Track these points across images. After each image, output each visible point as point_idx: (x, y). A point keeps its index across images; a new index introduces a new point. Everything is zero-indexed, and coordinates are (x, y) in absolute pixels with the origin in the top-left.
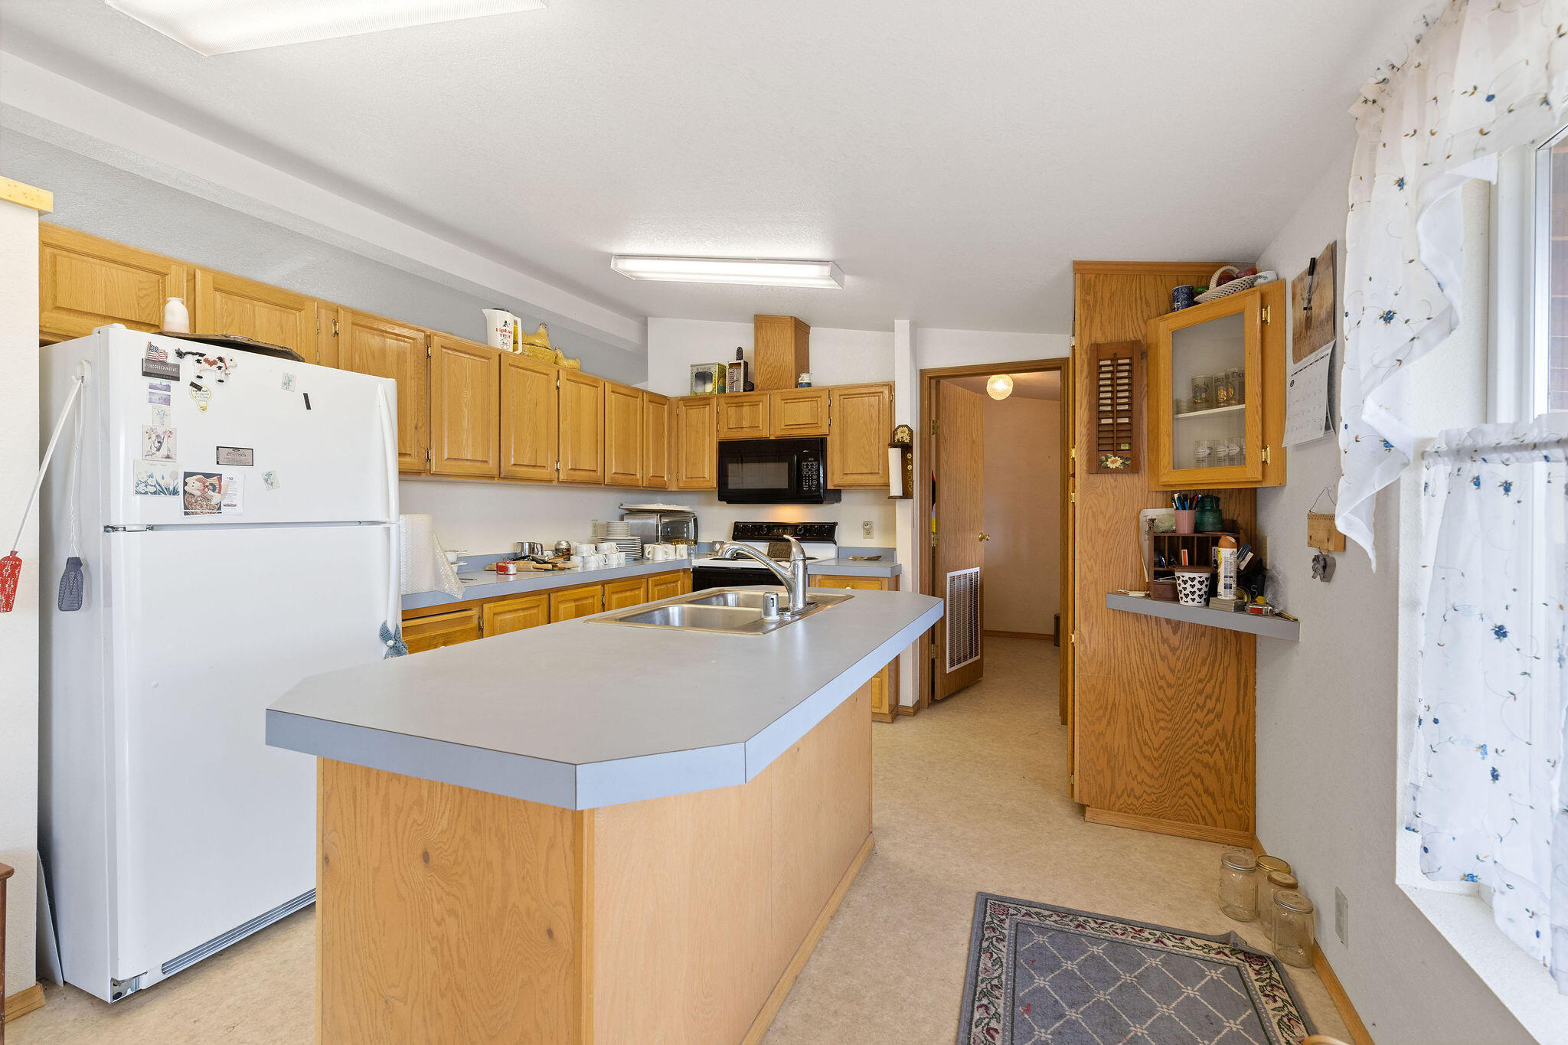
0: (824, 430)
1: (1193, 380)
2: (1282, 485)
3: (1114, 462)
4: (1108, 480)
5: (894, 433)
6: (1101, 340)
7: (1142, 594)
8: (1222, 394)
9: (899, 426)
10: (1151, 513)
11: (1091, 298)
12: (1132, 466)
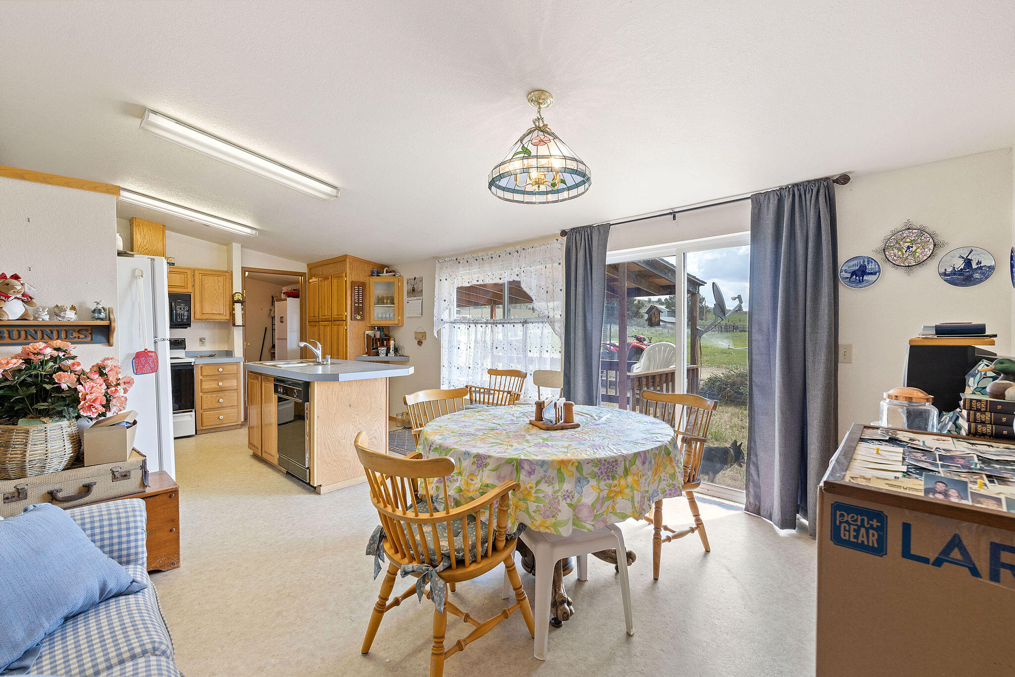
0: (189, 290)
1: (378, 296)
2: (403, 325)
3: (359, 317)
4: (356, 322)
5: (233, 296)
6: (354, 280)
7: (366, 355)
8: (385, 301)
9: (236, 293)
10: (367, 332)
11: (351, 267)
12: (362, 319)
